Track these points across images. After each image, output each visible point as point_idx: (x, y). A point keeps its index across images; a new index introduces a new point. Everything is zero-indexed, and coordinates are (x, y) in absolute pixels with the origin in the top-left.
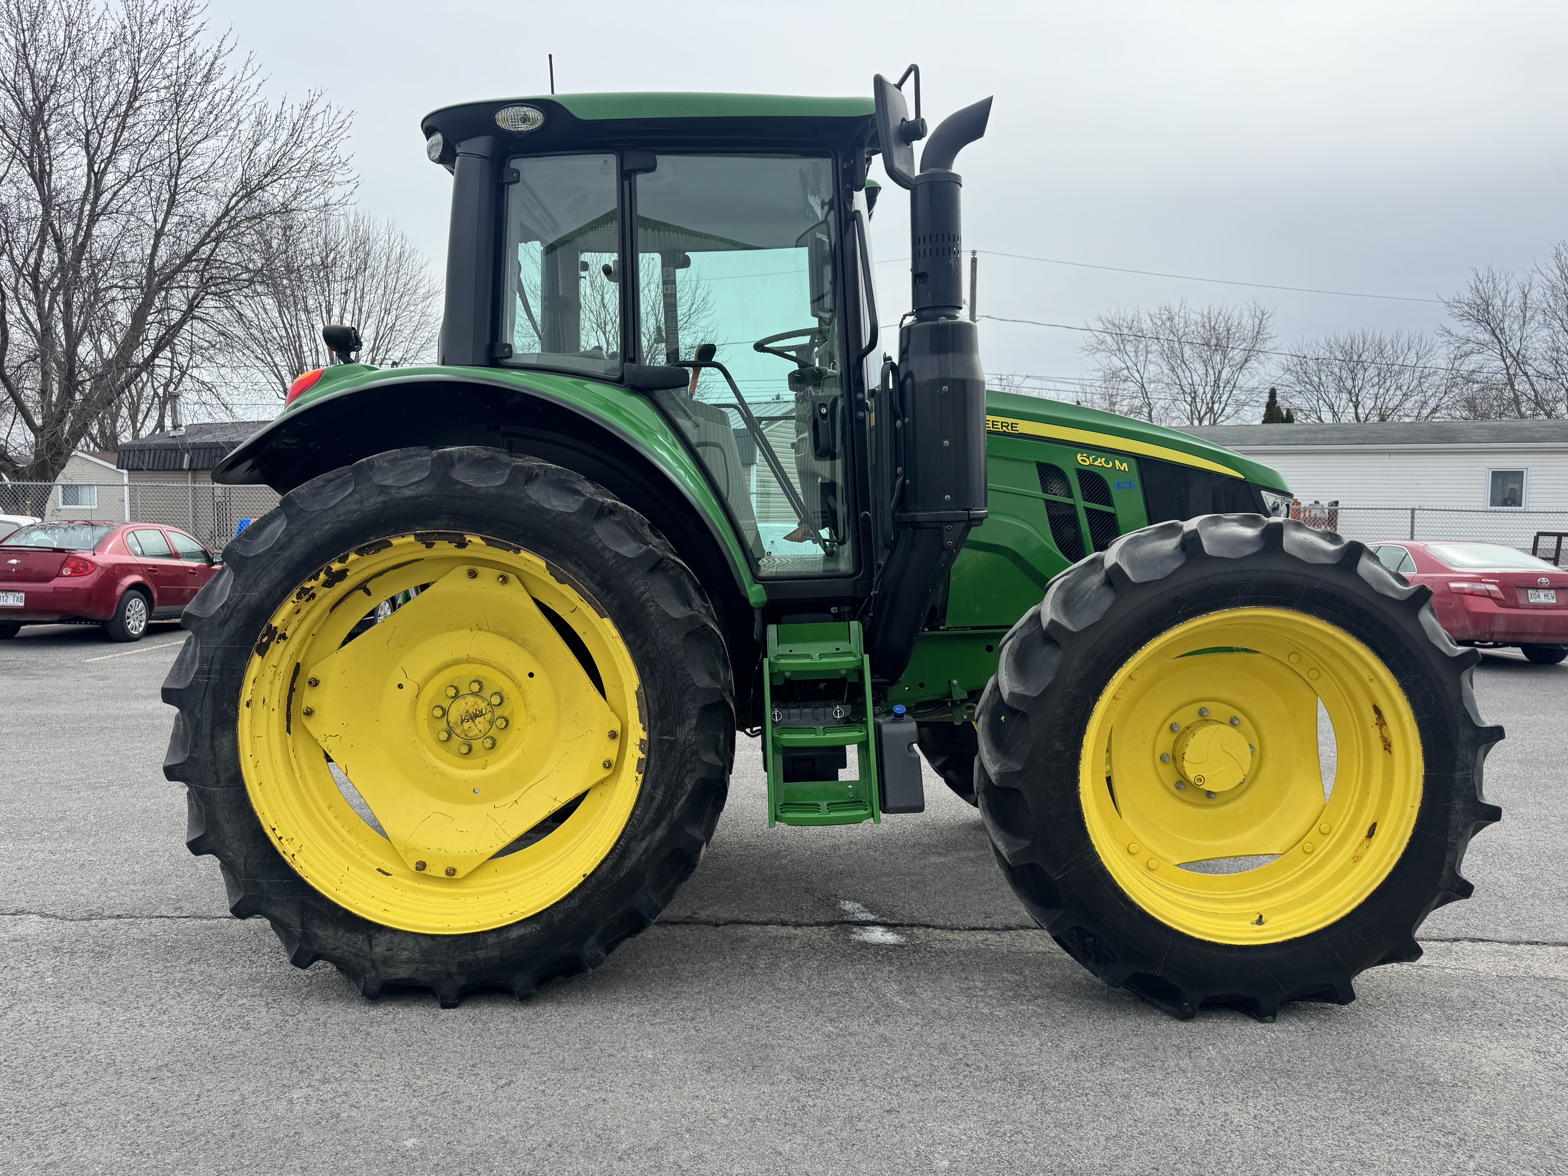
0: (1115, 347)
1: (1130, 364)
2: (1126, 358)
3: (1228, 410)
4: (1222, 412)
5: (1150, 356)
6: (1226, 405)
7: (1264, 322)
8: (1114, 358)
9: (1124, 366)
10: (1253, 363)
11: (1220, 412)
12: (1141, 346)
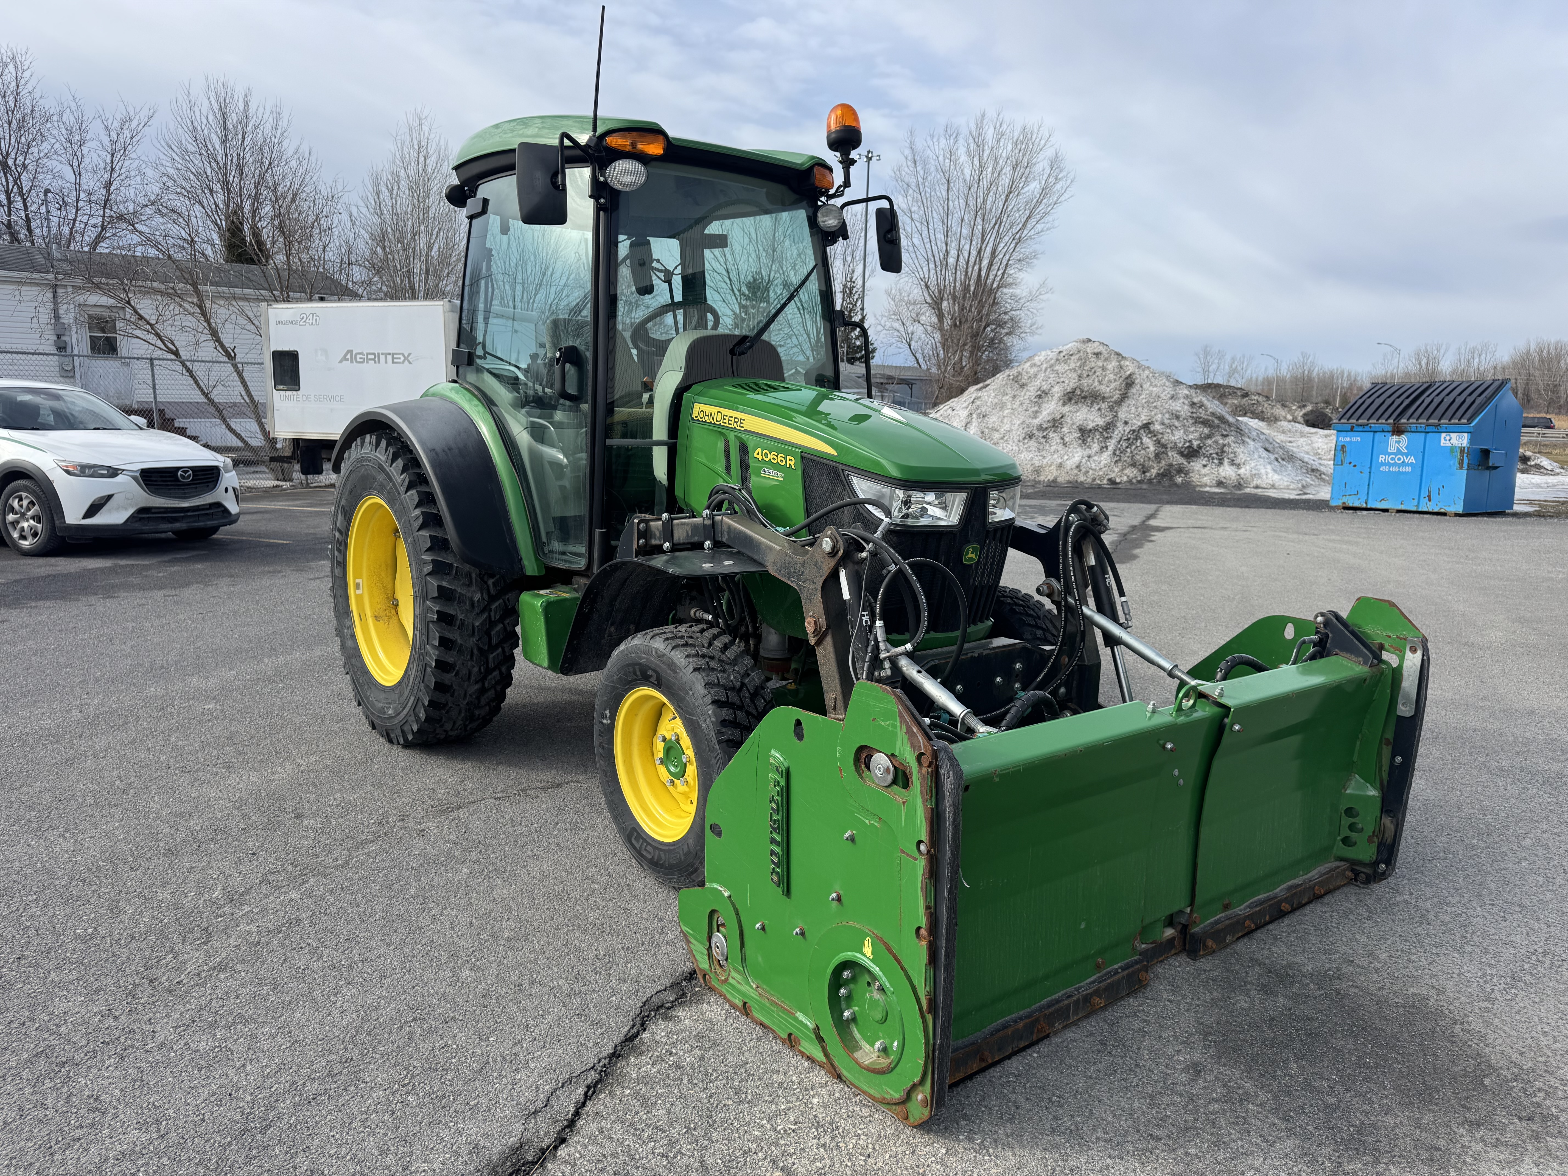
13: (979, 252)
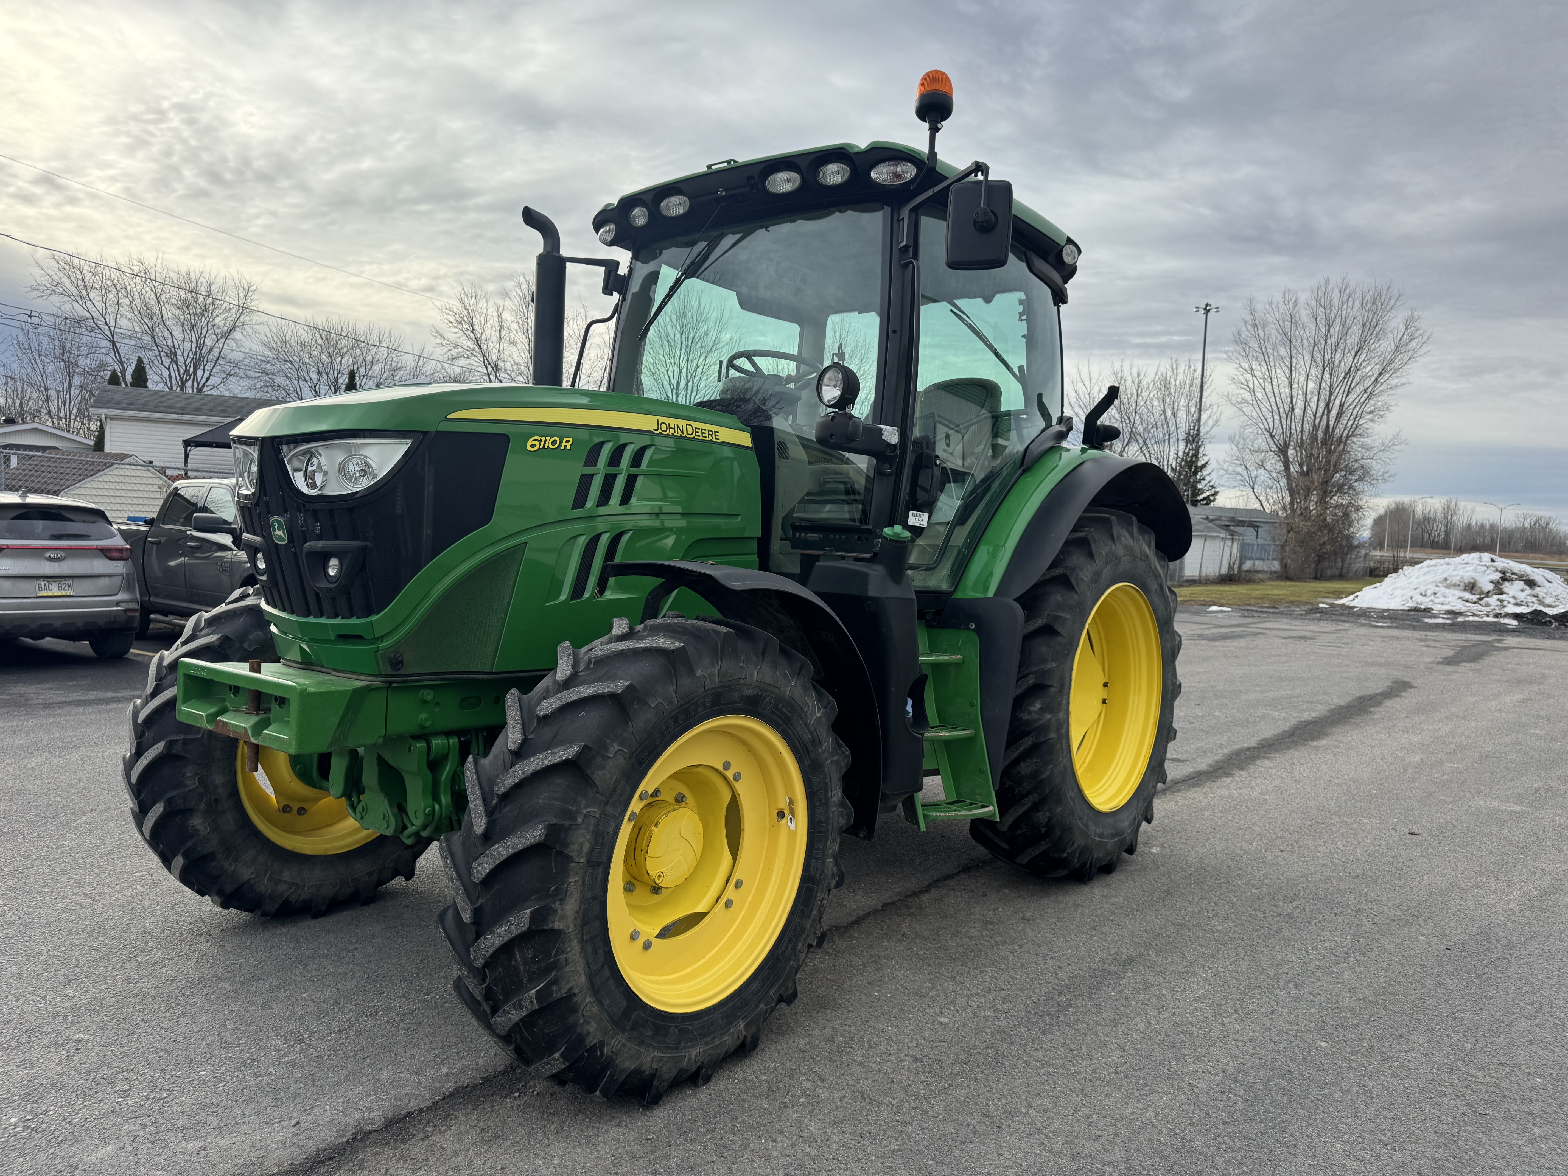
0: (75, 291)
1: (95, 315)
2: (90, 307)
3: (214, 380)
4: (207, 381)
5: (121, 309)
6: (210, 374)
7: (250, 294)
8: (75, 304)
9: (88, 315)
10: (237, 335)
11: (204, 380)
12: (111, 296)
13: (1327, 405)
